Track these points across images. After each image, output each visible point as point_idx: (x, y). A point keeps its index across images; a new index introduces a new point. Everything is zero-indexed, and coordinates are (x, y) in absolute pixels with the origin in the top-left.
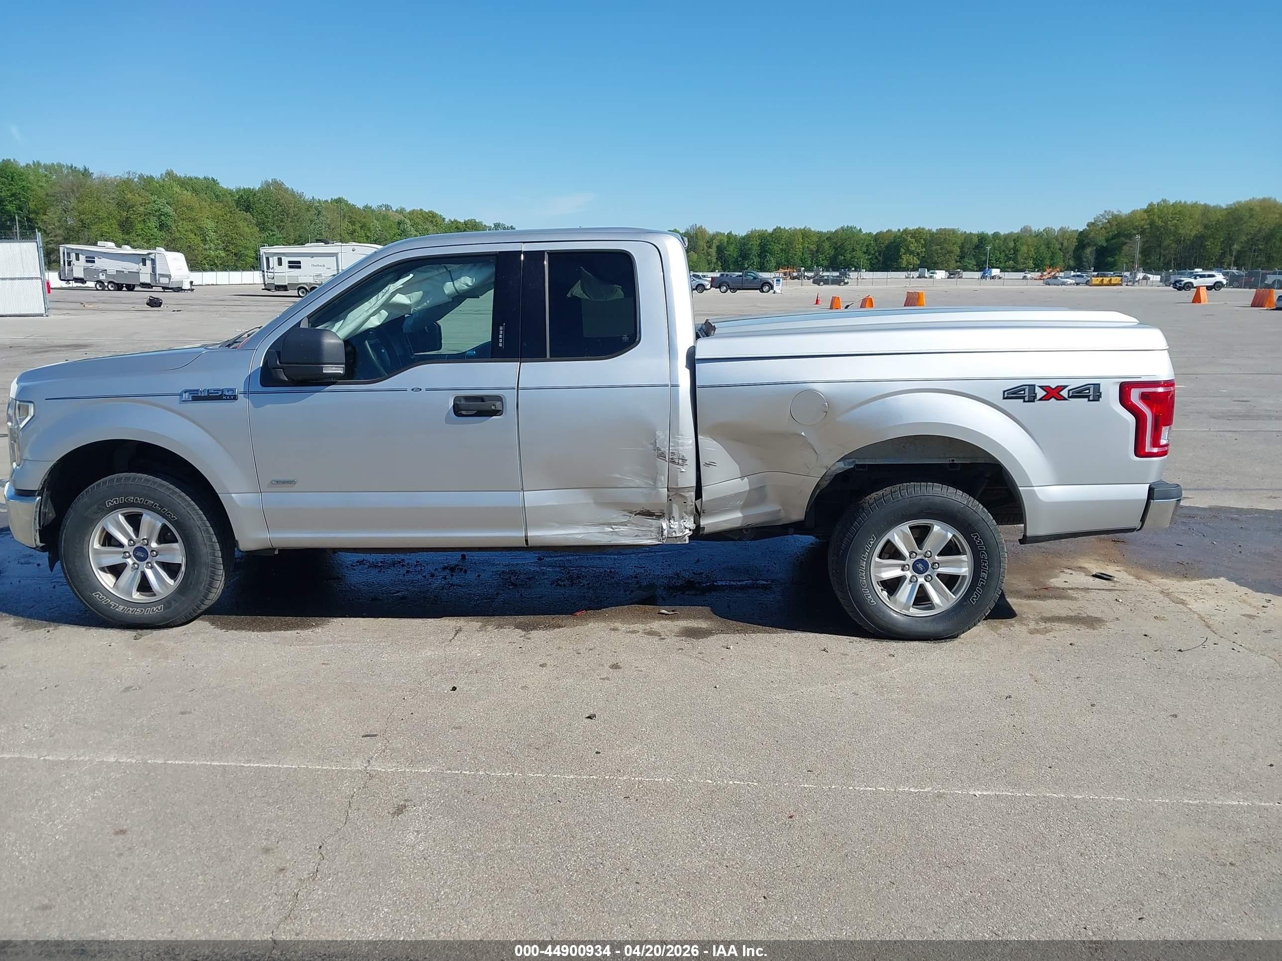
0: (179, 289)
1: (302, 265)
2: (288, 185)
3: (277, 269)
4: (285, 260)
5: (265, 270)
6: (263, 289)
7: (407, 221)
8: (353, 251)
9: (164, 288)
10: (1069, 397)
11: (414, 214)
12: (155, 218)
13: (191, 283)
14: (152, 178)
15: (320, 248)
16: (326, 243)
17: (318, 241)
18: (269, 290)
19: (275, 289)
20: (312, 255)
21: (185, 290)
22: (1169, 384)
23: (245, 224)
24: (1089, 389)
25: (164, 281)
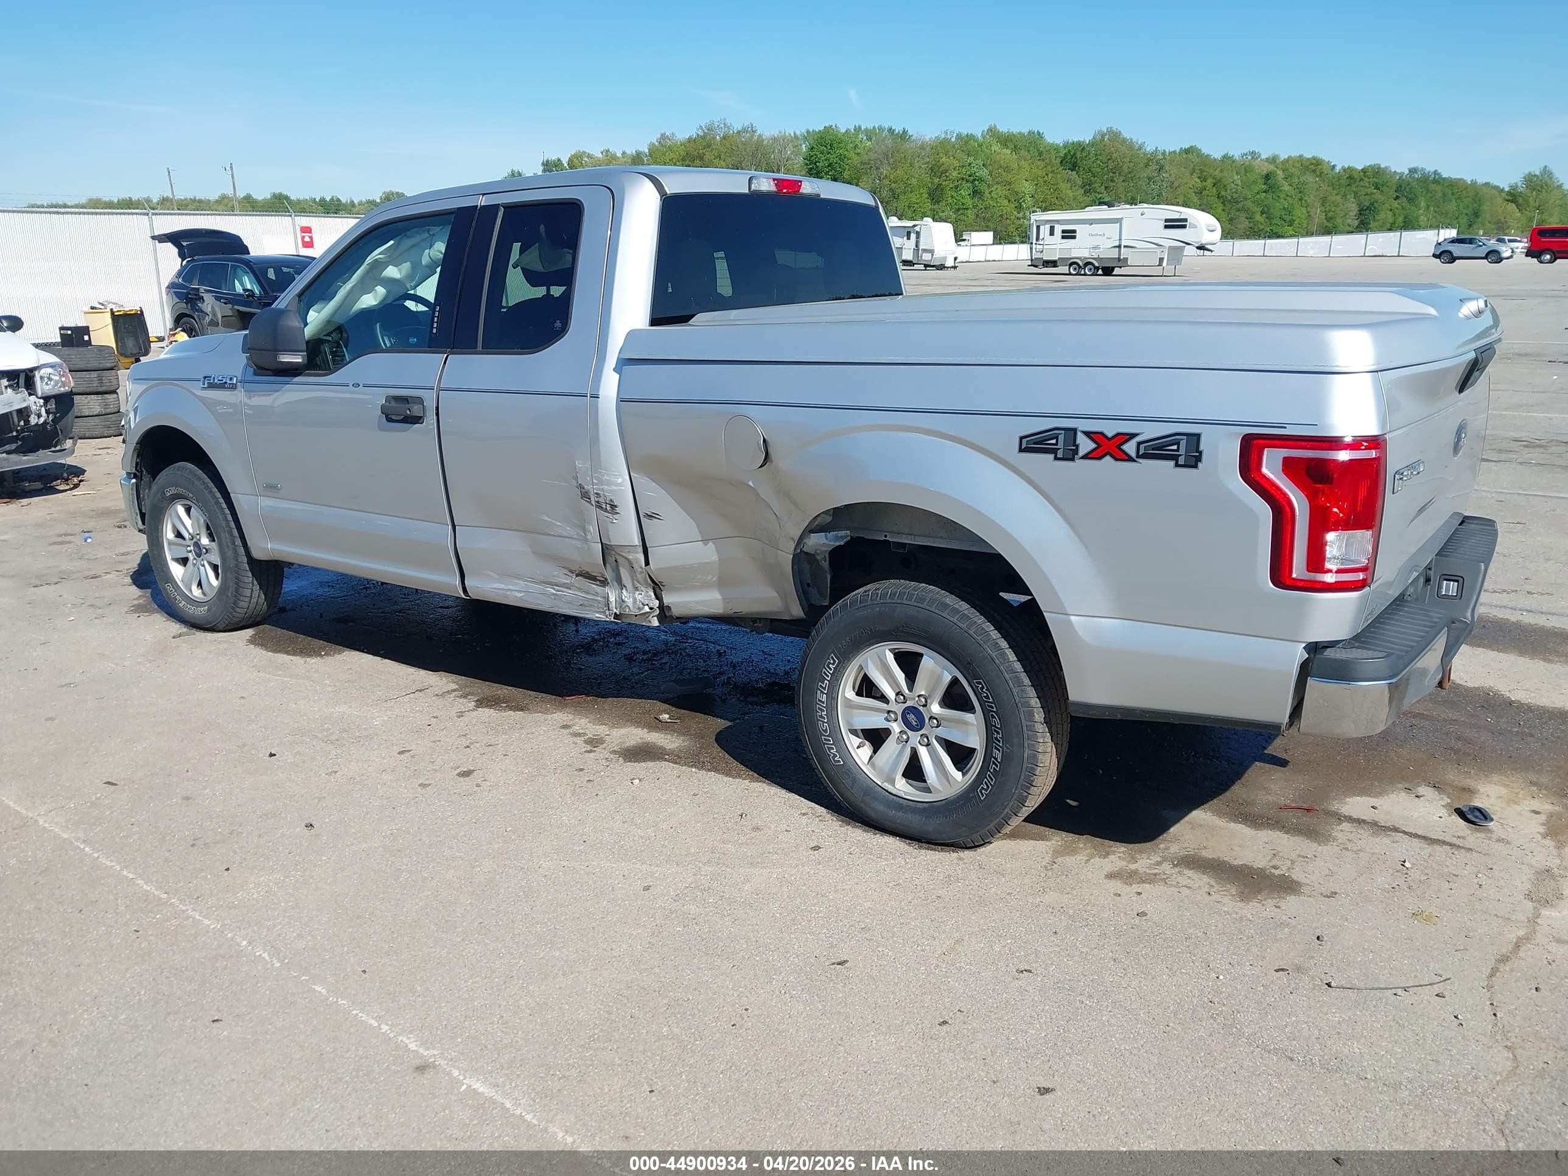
0: (942, 267)
1: (1077, 234)
2: (1126, 134)
3: (1049, 239)
4: (1058, 229)
5: (1034, 241)
6: (1029, 266)
7: (1280, 172)
8: (1142, 214)
9: (926, 266)
10: (1138, 456)
11: (1290, 162)
12: (969, 184)
13: (956, 259)
14: (970, 137)
15: (1103, 212)
16: (1110, 205)
17: (1101, 204)
18: (1036, 266)
19: (1043, 265)
20: (1091, 222)
21: (948, 268)
22: (1375, 442)
23: (1069, 185)
24: (1178, 444)
25: (926, 257)
